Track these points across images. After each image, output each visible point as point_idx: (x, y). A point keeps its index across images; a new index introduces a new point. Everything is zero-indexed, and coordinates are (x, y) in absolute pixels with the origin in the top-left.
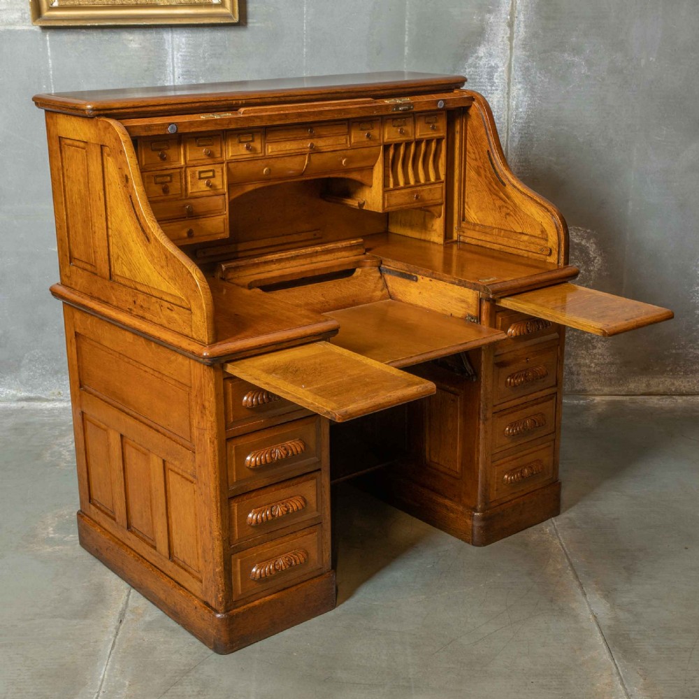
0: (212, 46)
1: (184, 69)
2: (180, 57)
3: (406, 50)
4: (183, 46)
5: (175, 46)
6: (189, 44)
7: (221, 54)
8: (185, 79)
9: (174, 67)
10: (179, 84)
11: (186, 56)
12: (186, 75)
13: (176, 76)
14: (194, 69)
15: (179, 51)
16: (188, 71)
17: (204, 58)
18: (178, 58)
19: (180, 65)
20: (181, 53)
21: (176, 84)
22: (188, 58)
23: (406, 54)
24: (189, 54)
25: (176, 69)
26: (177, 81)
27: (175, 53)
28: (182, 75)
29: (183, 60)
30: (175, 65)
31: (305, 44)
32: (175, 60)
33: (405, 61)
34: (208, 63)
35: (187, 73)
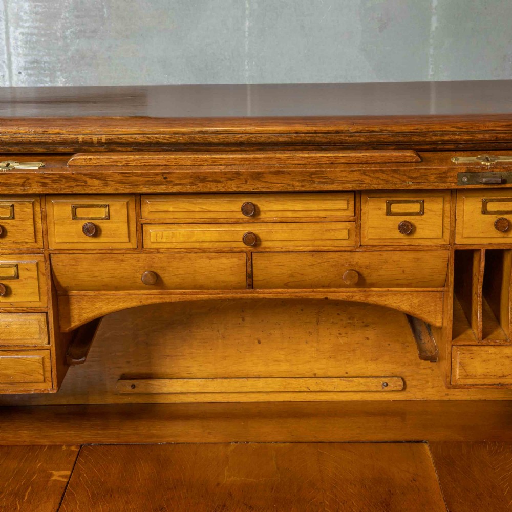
0: (78, 17)
1: (29, 58)
2: (20, 37)
3: (434, 23)
4: (25, 18)
5: (10, 16)
6: (37, 13)
7: (94, 31)
8: (30, 75)
9: (9, 55)
10: (20, 85)
11: (32, 34)
12: (33, 68)
13: (15, 72)
14: (46, 59)
15: (18, 26)
16: (36, 62)
17: (65, 38)
18: (16, 39)
19: (20, 50)
20: (21, 30)
21: (14, 85)
22: (35, 38)
23: (433, 28)
24: (36, 31)
25: (13, 59)
26: (15, 78)
27: (12, 29)
28: (26, 69)
29: (26, 43)
30: (12, 50)
31: (247, 12)
32: (12, 41)
33: (431, 41)
34: (72, 48)
35: (34, 65)
